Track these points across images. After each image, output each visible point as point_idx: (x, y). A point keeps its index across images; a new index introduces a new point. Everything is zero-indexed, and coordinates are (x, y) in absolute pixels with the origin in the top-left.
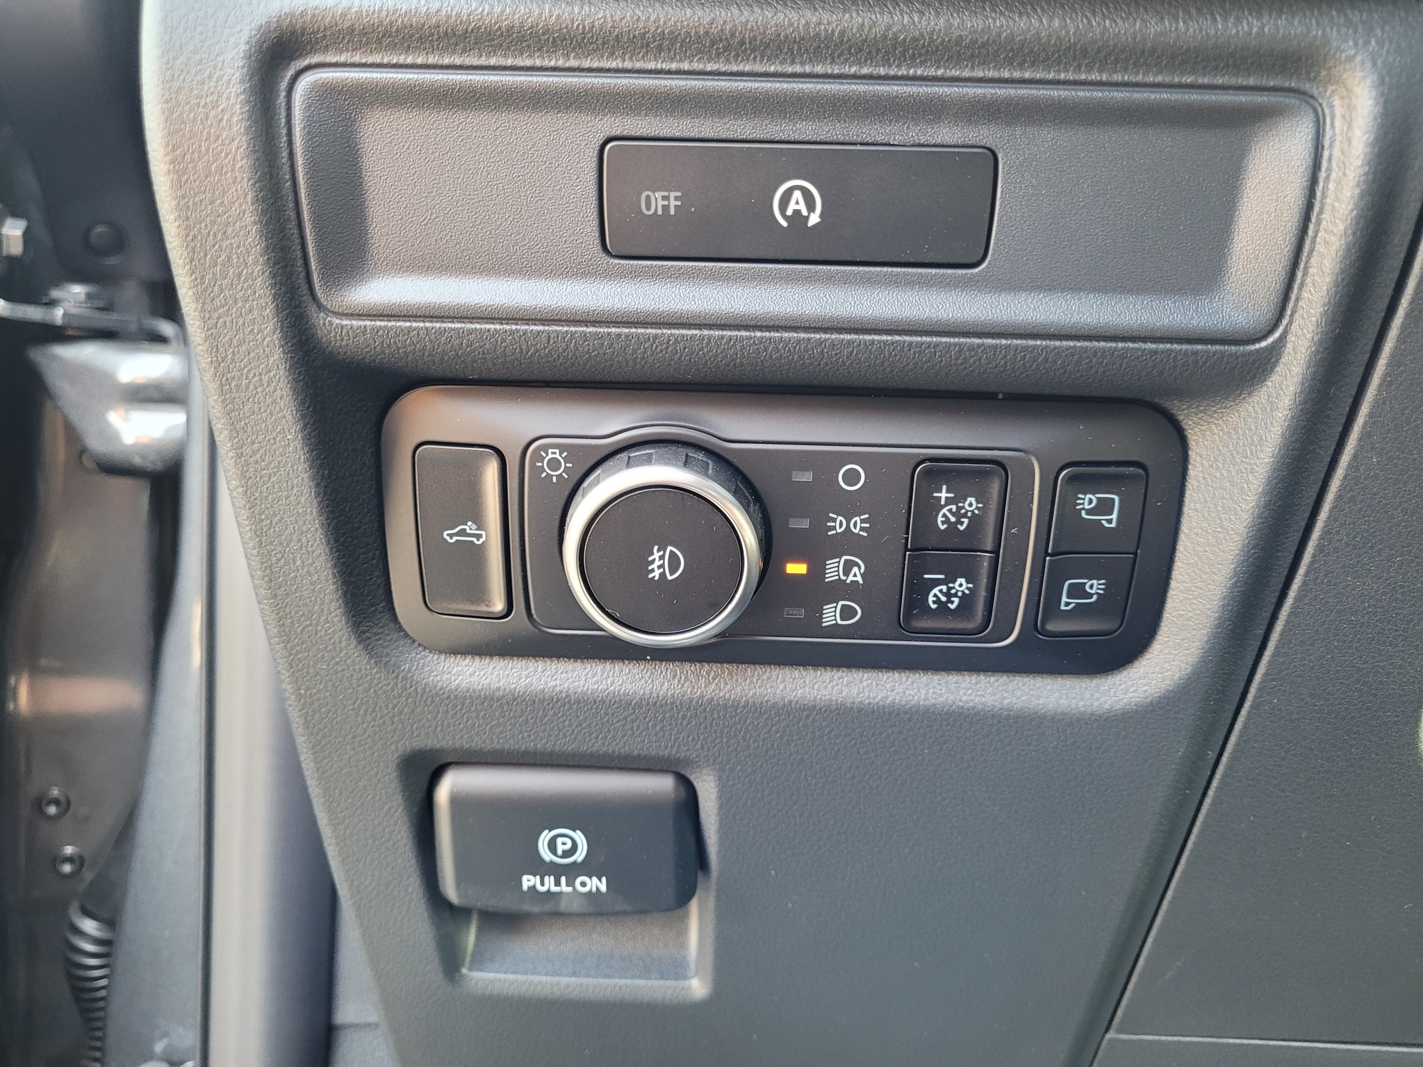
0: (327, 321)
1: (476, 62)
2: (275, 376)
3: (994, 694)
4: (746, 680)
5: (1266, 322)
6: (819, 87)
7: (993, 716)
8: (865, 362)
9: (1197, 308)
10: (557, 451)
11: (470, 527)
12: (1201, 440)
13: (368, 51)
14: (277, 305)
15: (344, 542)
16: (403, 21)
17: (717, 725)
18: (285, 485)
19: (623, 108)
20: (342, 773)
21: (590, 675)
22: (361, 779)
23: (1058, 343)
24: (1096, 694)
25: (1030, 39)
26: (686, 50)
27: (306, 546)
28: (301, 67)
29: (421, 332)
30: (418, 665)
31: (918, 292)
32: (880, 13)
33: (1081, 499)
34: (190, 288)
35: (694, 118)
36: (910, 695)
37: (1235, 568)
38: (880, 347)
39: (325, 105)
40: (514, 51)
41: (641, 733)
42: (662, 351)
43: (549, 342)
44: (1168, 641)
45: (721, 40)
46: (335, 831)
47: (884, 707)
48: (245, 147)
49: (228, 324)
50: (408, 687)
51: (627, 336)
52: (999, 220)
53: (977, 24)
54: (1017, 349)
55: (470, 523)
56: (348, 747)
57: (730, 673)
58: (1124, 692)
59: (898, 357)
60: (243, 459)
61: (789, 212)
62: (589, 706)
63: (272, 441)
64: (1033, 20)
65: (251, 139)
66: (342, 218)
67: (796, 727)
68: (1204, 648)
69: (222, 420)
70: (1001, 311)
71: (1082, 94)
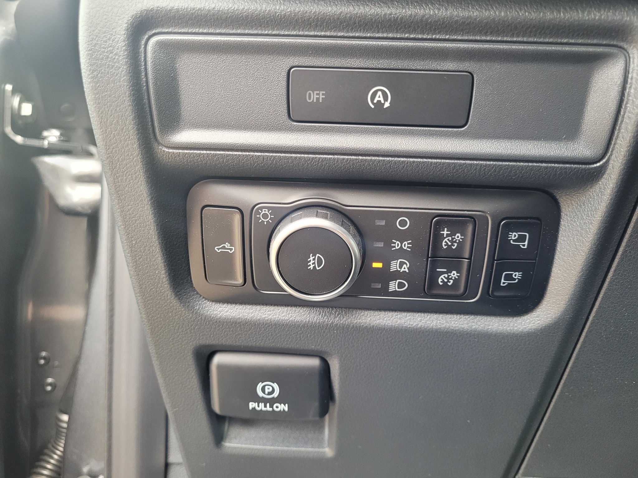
0: (162, 151)
1: (231, 32)
2: (138, 175)
3: (468, 324)
4: (353, 316)
5: (599, 154)
6: (390, 43)
7: (467, 334)
8: (410, 171)
9: (567, 147)
10: (267, 210)
11: (227, 245)
12: (567, 208)
13: (182, 27)
14: (140, 143)
15: (170, 251)
16: (197, 13)
17: (339, 336)
18: (143, 225)
19: (299, 53)
20: (168, 354)
21: (281, 313)
22: (176, 357)
23: (501, 163)
24: (516, 324)
25: (490, 21)
26: (328, 26)
27: (152, 253)
28: (151, 34)
29: (205, 156)
30: (202, 307)
31: (435, 139)
32: (419, 9)
33: (511, 235)
34: (100, 135)
35: (331, 58)
36: (429, 324)
37: (582, 268)
38: (417, 164)
39: (162, 51)
40: (248, 26)
41: (304, 339)
42: (316, 165)
43: (264, 160)
44: (550, 300)
45: (345, 21)
46: (164, 380)
47: (417, 329)
48: (125, 71)
49: (117, 151)
50: (198, 317)
51: (300, 158)
52: (474, 106)
53: (465, 14)
54: (481, 166)
55: (227, 243)
56: (171, 343)
57: (345, 313)
58: (529, 323)
59: (425, 169)
60: (124, 213)
61: (375, 101)
62: (281, 327)
63: (137, 205)
64: (491, 13)
65: (128, 67)
66: (169, 103)
67: (376, 337)
68: (566, 304)
69: (115, 195)
70: (474, 148)
71: (515, 47)
